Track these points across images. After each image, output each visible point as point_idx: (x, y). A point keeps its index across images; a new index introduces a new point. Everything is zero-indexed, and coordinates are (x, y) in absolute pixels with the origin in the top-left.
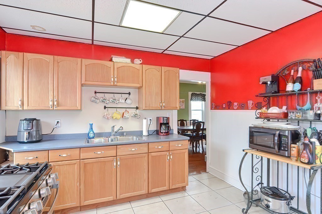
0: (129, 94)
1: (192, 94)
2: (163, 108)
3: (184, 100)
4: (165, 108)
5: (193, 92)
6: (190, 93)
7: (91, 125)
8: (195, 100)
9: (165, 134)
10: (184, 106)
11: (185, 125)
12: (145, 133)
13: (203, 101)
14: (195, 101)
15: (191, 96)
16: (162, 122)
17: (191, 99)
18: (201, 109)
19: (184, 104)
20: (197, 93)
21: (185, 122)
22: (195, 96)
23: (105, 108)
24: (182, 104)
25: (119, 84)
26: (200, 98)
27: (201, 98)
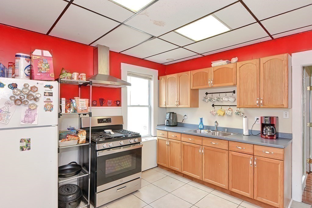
0: (234, 92)
2: (261, 106)
4: (264, 107)
7: (201, 119)
9: (269, 138)
12: (245, 132)
16: (264, 123)
23: (213, 105)
25: (215, 85)
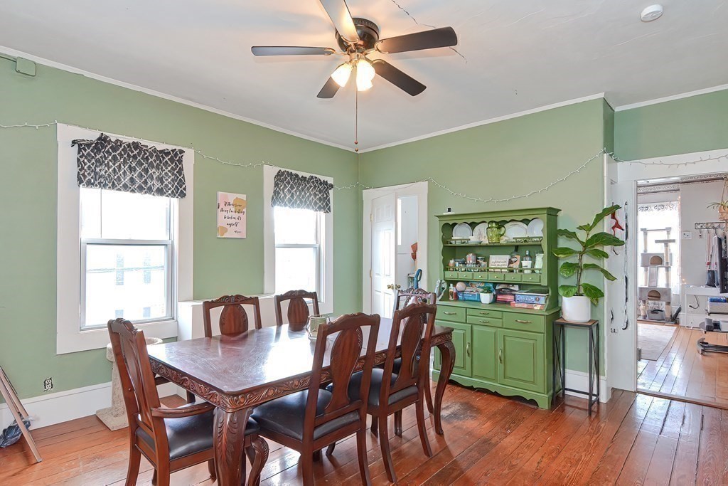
1: (280, 174)
3: (243, 197)
5: (283, 170)
6: (270, 172)
8: (292, 203)
10: (242, 227)
11: (252, 325)
13: (320, 208)
14: (293, 205)
15: (276, 185)
17: (276, 198)
18: (313, 242)
19: (244, 217)
20: (301, 174)
21: (249, 309)
22: (292, 187)
24: (236, 215)
26: (310, 195)
27: (315, 195)
